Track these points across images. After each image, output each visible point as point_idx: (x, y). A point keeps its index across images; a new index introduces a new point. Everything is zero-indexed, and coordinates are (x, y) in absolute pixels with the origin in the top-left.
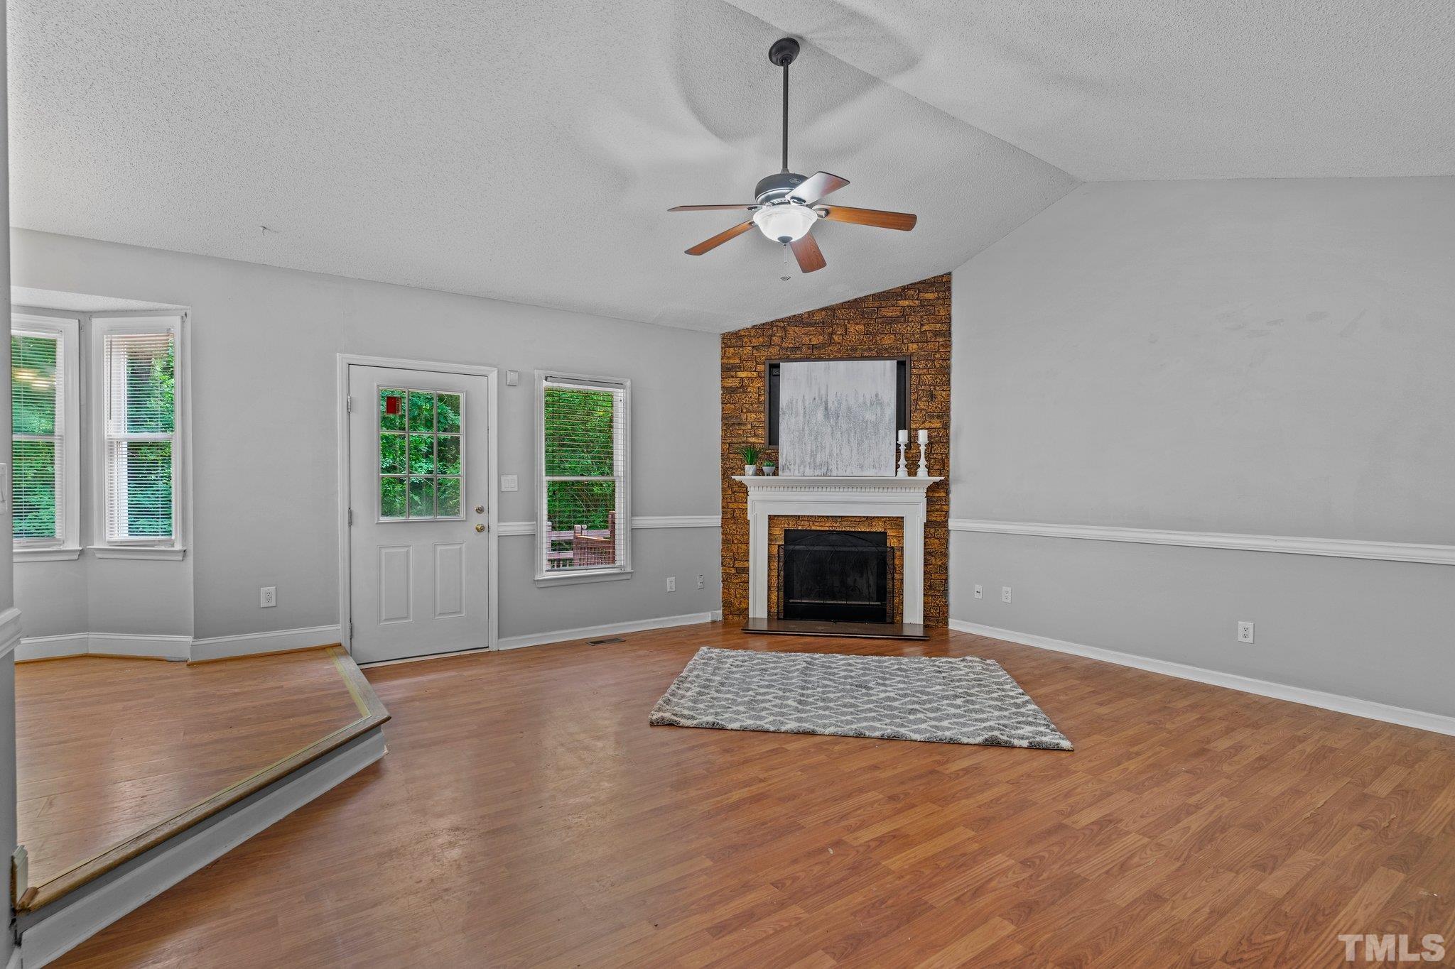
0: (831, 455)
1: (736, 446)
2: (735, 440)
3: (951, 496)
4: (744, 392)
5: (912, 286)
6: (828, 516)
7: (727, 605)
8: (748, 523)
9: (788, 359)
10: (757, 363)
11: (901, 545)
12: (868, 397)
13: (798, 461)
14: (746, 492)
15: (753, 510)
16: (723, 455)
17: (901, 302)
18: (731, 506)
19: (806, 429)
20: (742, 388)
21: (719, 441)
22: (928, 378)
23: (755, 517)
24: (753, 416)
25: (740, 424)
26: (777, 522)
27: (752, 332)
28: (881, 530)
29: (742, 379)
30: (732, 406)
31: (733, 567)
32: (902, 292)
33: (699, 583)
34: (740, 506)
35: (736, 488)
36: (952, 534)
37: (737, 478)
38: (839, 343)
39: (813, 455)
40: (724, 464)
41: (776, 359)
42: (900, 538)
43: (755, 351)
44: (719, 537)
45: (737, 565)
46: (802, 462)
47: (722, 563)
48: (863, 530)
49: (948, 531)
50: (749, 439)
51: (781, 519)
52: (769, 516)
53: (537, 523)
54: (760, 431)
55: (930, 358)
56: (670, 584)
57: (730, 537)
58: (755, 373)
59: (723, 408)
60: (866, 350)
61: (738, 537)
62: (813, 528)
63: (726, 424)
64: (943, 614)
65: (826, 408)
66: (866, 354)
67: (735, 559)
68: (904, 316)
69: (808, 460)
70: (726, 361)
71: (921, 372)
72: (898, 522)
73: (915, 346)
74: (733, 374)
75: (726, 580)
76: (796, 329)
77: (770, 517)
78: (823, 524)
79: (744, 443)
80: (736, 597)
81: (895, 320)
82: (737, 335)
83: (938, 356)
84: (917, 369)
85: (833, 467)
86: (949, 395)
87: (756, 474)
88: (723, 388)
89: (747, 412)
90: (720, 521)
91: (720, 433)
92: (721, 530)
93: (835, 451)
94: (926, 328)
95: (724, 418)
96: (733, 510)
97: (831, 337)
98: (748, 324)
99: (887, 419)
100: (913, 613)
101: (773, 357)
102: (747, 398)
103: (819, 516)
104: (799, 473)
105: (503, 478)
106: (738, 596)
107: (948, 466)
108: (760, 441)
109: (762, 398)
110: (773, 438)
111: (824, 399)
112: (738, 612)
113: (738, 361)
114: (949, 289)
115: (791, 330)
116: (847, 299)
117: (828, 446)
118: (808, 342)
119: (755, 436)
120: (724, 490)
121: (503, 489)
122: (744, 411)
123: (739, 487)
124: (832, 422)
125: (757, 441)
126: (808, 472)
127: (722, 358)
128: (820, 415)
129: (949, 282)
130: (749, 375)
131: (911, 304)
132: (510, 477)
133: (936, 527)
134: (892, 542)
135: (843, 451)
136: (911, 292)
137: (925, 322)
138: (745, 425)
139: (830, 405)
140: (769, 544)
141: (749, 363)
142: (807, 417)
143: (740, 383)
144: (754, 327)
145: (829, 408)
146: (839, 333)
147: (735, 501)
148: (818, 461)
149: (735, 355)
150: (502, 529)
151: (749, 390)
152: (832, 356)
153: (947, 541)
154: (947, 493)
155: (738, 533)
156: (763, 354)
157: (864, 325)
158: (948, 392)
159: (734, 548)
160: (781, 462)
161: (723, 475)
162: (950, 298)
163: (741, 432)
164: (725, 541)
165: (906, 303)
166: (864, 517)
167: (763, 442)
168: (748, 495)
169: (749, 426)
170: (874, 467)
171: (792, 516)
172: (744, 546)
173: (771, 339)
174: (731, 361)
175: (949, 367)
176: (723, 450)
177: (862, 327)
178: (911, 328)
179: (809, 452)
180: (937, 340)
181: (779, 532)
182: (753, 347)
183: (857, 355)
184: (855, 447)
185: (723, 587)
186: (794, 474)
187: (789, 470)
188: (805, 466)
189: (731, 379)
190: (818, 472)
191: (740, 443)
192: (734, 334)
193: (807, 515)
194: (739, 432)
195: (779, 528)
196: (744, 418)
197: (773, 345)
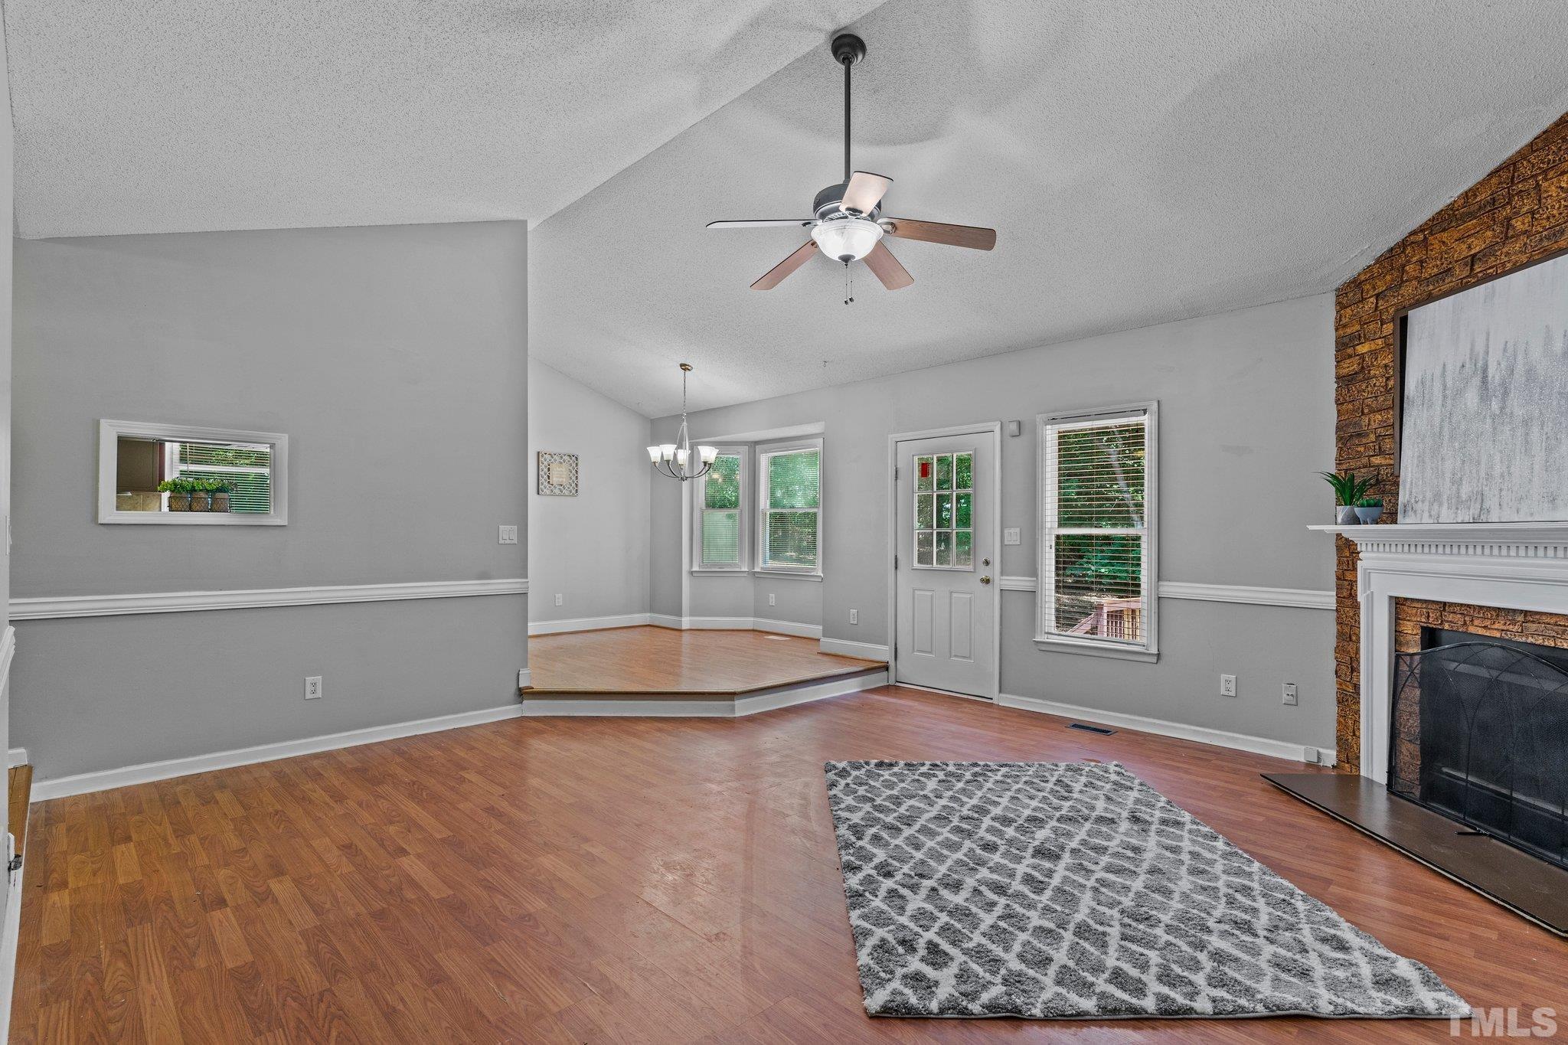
0: (1489, 477)
2: (1353, 464)
4: (1365, 379)
6: (1495, 608)
8: (1360, 607)
9: (1419, 303)
10: (1383, 322)
13: (1429, 495)
14: (1358, 553)
15: (1368, 584)
18: (1348, 575)
19: (1446, 428)
20: (1364, 372)
23: (1370, 598)
24: (1379, 416)
25: (1359, 435)
26: (1409, 611)
27: (1379, 267)
29: (1362, 356)
30: (1350, 406)
31: (1350, 681)
33: (1285, 695)
35: (1353, 547)
38: (1524, 233)
39: (1457, 482)
41: (1404, 308)
43: (1380, 303)
45: (1355, 679)
46: (1437, 495)
50: (1372, 459)
51: (1414, 605)
52: (1392, 598)
53: (1037, 579)
54: (1387, 443)
56: (1227, 682)
57: (1346, 630)
58: (1381, 343)
59: (1339, 411)
61: (1357, 630)
62: (1472, 630)
63: (1342, 438)
65: (1484, 381)
67: (1354, 669)
69: (1447, 489)
70: (1341, 332)
74: (1351, 351)
75: (1342, 703)
76: (1444, 236)
77: (1395, 601)
78: (1487, 623)
79: (1365, 467)
80: (1354, 734)
82: (1356, 284)
85: (1492, 503)
88: (1338, 378)
89: (1371, 412)
90: (1334, 600)
93: (1499, 469)
95: (1339, 429)
96: (1351, 583)
97: (1509, 227)
98: (1371, 257)
101: (1401, 306)
102: (1370, 389)
104: (1430, 516)
105: (1006, 531)
106: (1357, 733)
108: (1386, 460)
109: (1391, 383)
111: (1480, 364)
112: (1356, 763)
113: (1358, 327)
115: (1435, 241)
117: (1484, 463)
118: (1465, 254)
119: (1381, 452)
121: (1006, 543)
122: (1367, 410)
124: (1495, 407)
125: (1382, 461)
126: (1446, 514)
127: (1337, 330)
128: (1473, 395)
130: (1372, 346)
132: (1012, 530)
138: (1367, 435)
139: (1491, 372)
141: (1372, 327)
142: (1449, 405)
143: (1360, 364)
144: (1381, 258)
145: (1490, 378)
147: (1354, 569)
148: (1465, 491)
149: (1353, 318)
150: (1004, 582)
151: (1372, 373)
155: (1356, 624)
156: (1392, 303)
160: (1403, 495)
163: (1362, 449)
164: (1340, 636)
167: (1390, 460)
169: (1372, 437)
171: (1433, 602)
173: (1404, 270)
174: (1349, 331)
179: (1448, 475)
181: (1412, 631)
182: (1378, 296)
186: (1421, 519)
187: (1415, 511)
188: (1441, 505)
189: (1348, 361)
190: (1464, 515)
191: (1360, 468)
192: (1352, 282)
193: (1462, 605)
194: (1359, 449)
195: (1412, 624)
196: (1364, 424)
197: (1407, 281)
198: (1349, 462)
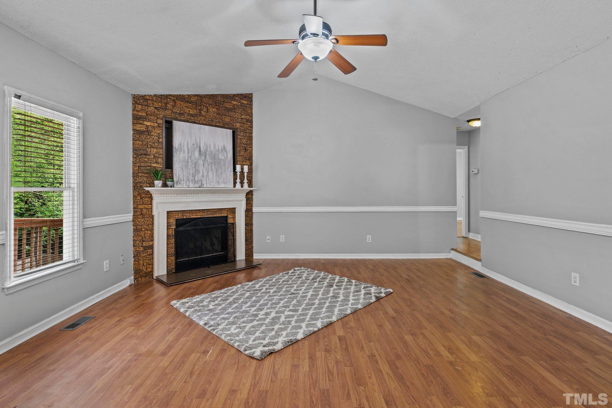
0: (203, 176)
1: (143, 168)
2: (142, 164)
3: (253, 197)
4: (149, 135)
5: (237, 95)
6: (200, 210)
7: (137, 272)
8: (153, 217)
9: (177, 119)
10: (158, 118)
11: (234, 222)
12: (220, 147)
13: (185, 179)
14: (151, 198)
15: (156, 209)
16: (133, 173)
17: (233, 102)
18: (140, 207)
19: (189, 161)
20: (148, 132)
21: (131, 165)
22: (244, 141)
23: (158, 213)
24: (155, 150)
25: (146, 155)
26: (172, 215)
27: (154, 98)
28: (225, 215)
29: (147, 126)
30: (140, 143)
31: (142, 246)
32: (233, 97)
33: (121, 261)
34: (146, 206)
35: (143, 195)
36: (254, 214)
37: (147, 189)
38: (204, 116)
39: (194, 176)
40: (135, 180)
41: (169, 118)
42: (234, 218)
43: (156, 111)
44: (131, 228)
45: (144, 245)
46: (188, 180)
47: (134, 245)
48: (217, 216)
49: (252, 213)
50: (152, 164)
51: (174, 213)
52: (167, 211)
53: (7, 232)
54: (160, 160)
55: (244, 131)
56: (106, 264)
57: (139, 227)
58: (156, 124)
59: (133, 143)
60: (217, 122)
61: (145, 226)
62: (192, 217)
63: (136, 154)
64: (251, 252)
65: (200, 150)
66: (218, 124)
67: (143, 241)
68: (234, 109)
69: (191, 178)
70: (136, 113)
71: (241, 137)
72: (233, 211)
73: (239, 124)
74: (141, 122)
75: (136, 256)
76: (181, 103)
77: (168, 213)
78: (197, 214)
79: (148, 166)
80: (143, 265)
81: (229, 110)
83: (248, 131)
84: (240, 135)
85: (204, 182)
86: (252, 150)
87: (163, 187)
88: (134, 130)
89: (150, 148)
90: (132, 217)
91: (131, 159)
92: (132, 223)
93: (205, 174)
94: (243, 117)
95: (134, 150)
96: (142, 209)
97: (201, 112)
98: (152, 93)
99: (229, 159)
100: (241, 255)
101: (168, 116)
102: (151, 139)
103: (196, 210)
104: (186, 185)
106: (145, 264)
107: (252, 183)
108: (159, 166)
109: (161, 140)
110: (169, 164)
111: (198, 146)
112: (145, 275)
113: (144, 114)
114: (252, 101)
115: (178, 103)
116: (208, 93)
117: (201, 172)
118: (188, 112)
119: (156, 162)
120: (134, 197)
122: (149, 146)
123: (146, 194)
124: (203, 158)
125: (157, 166)
126: (191, 185)
127: (133, 110)
128: (197, 153)
129: (252, 97)
130: (152, 124)
131: (237, 104)
133: (249, 212)
134: (230, 221)
135: (209, 175)
136: (237, 98)
137: (243, 114)
138: (150, 155)
139: (202, 148)
140: (167, 229)
141: (152, 117)
142: (190, 154)
143: (146, 128)
144: (155, 95)
145: (201, 150)
146: (205, 110)
147: (143, 204)
148: (196, 179)
149: (142, 110)
151: (152, 134)
152: (201, 122)
153: (252, 217)
154: (252, 195)
155: (145, 224)
156: (162, 113)
157: (217, 109)
158: (251, 149)
159: (142, 234)
160: (175, 179)
161: (134, 187)
162: (252, 105)
163: (147, 160)
164: (135, 230)
165: (235, 103)
166: (218, 209)
167: (161, 167)
168: (152, 199)
169: (152, 157)
170: (224, 183)
171: (180, 211)
172: (149, 232)
173: (166, 106)
174: (140, 114)
175: (252, 137)
176: (134, 170)
177: (215, 110)
178: (237, 115)
179: (191, 174)
180: (248, 123)
181: (173, 221)
182: (155, 108)
183: (213, 124)
184: (215, 173)
185: (135, 261)
186: (183, 186)
187: (181, 184)
188: (189, 182)
189: (140, 125)
190: (196, 185)
191: (146, 166)
192: (142, 97)
193: (189, 210)
194: (145, 160)
195: (172, 219)
196: (148, 151)
197: (168, 109)
198: (140, 164)
